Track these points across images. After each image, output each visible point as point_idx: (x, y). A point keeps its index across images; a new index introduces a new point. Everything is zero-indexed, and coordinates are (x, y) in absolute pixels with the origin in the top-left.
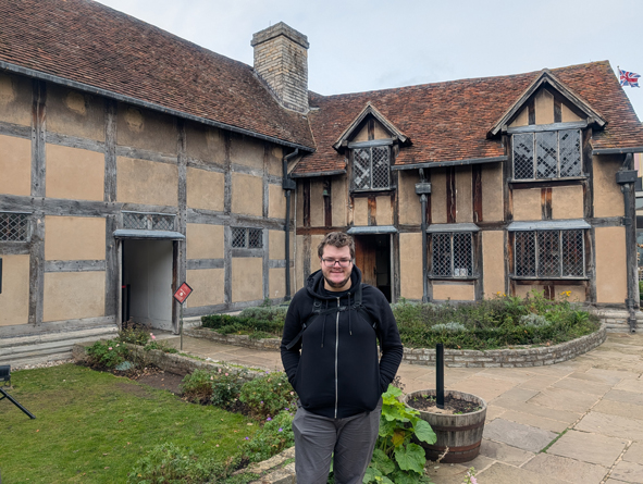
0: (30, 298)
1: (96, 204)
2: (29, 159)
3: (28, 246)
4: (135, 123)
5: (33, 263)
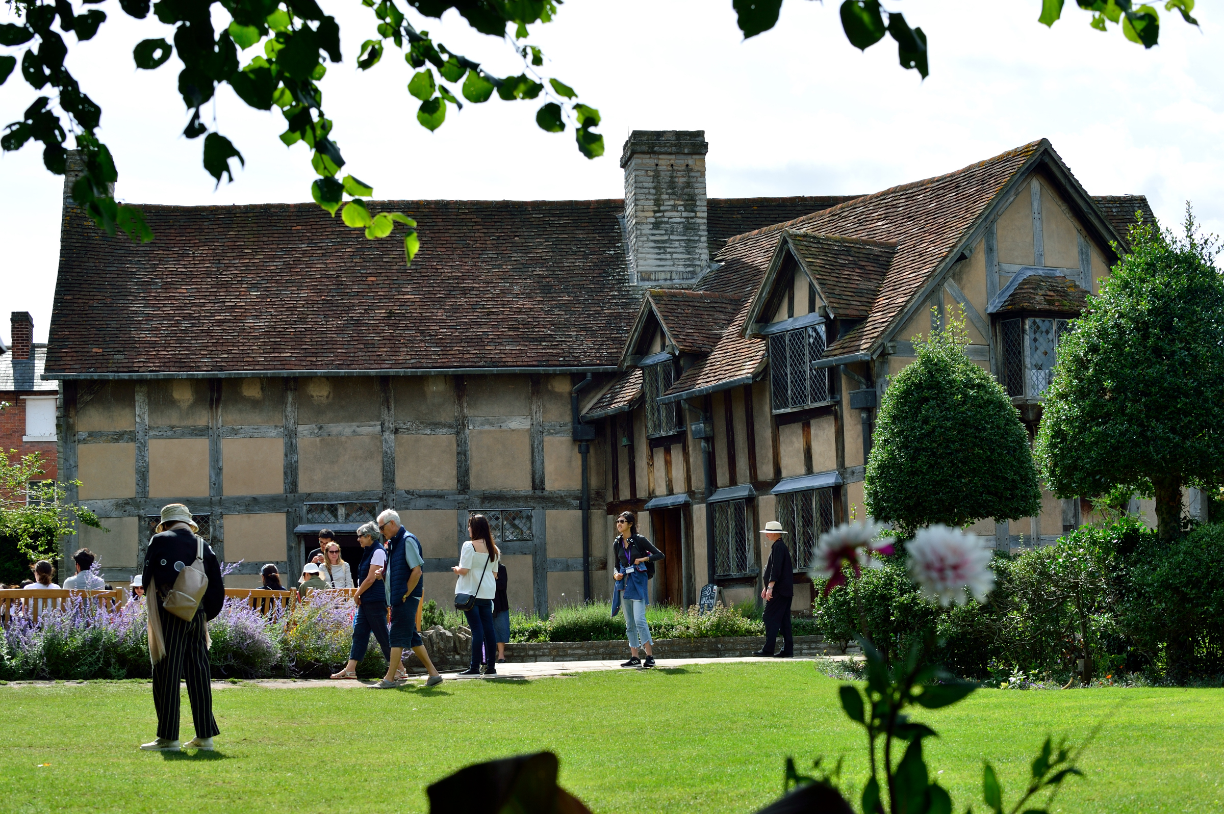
1: (275, 497)
2: (206, 457)
4: (320, 393)
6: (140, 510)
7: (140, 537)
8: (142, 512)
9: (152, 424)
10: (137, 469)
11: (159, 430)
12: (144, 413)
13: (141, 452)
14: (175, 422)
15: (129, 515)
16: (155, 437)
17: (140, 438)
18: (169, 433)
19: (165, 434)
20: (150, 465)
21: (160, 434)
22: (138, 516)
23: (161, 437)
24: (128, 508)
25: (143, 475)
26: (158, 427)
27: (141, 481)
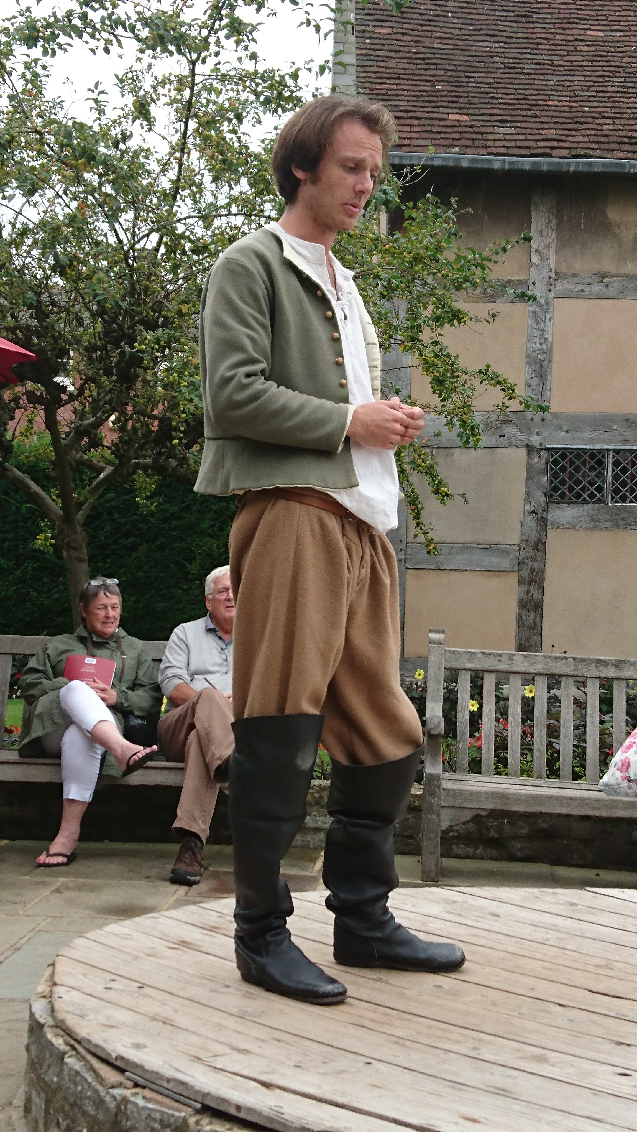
6: (531, 434)
7: (527, 486)
8: (535, 440)
9: (563, 268)
10: (528, 356)
11: (576, 280)
12: (548, 247)
13: (537, 323)
14: (608, 265)
15: (510, 445)
16: (568, 295)
17: (538, 295)
18: (596, 288)
19: (587, 290)
20: (555, 350)
21: (579, 288)
22: (527, 446)
23: (579, 296)
24: (508, 430)
25: (541, 367)
26: (574, 275)
27: (536, 380)
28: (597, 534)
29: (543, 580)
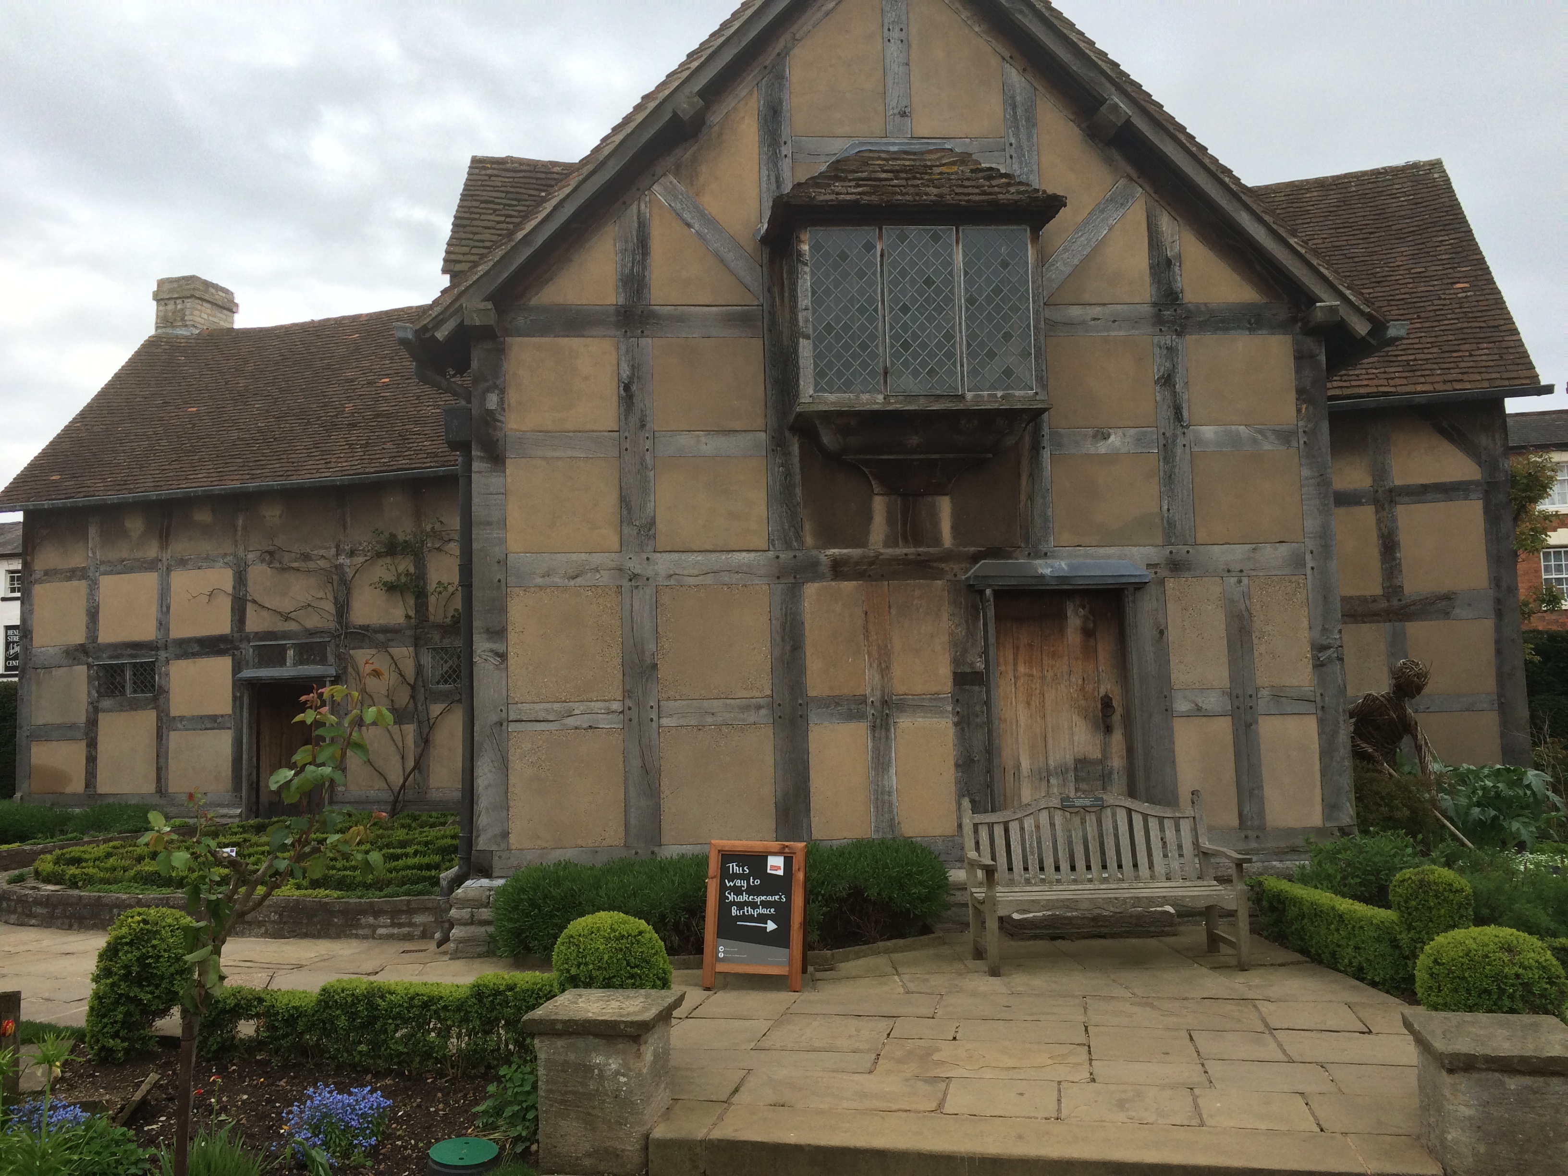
0: (157, 763)
1: (222, 638)
2: (155, 594)
3: (155, 699)
4: (272, 514)
5: (159, 719)
6: (89, 657)
7: (88, 688)
8: (91, 660)
9: (103, 558)
10: (88, 611)
11: (110, 564)
12: (97, 546)
13: (92, 591)
14: (124, 555)
15: (79, 664)
16: (105, 573)
17: (91, 575)
18: (119, 568)
19: (115, 569)
20: (100, 606)
21: (111, 568)
22: (88, 664)
23: (111, 573)
24: (78, 656)
25: (94, 617)
26: (109, 562)
27: (91, 625)
28: (122, 713)
29: (96, 744)
